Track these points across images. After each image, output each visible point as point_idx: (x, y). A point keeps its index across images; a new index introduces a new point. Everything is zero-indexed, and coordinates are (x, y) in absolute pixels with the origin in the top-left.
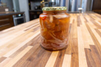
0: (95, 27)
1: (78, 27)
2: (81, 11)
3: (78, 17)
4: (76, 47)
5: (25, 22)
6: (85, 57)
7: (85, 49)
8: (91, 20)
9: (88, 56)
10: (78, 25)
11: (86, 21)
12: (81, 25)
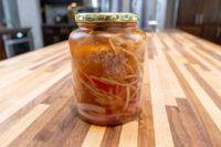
0: (185, 61)
1: (150, 61)
2: (154, 27)
4: (149, 104)
5: (33, 49)
6: (168, 125)
7: (168, 107)
8: (175, 47)
9: (175, 122)
10: (151, 57)
12: (155, 57)
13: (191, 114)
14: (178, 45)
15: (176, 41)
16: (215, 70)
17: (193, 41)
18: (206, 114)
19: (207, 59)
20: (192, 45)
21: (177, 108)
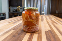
3: (42, 17)
6: (45, 35)
7: (46, 32)
10: (42, 21)
11: (47, 19)
13: (52, 33)
14: (50, 18)
16: (59, 24)
18: (55, 33)
20: (54, 18)
21: (48, 32)
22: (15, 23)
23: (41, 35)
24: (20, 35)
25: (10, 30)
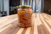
0: (44, 18)
1: (35, 18)
3: (36, 15)
6: (37, 28)
8: (42, 16)
11: (40, 16)
12: (37, 18)
13: (43, 27)
14: (43, 16)
15: (42, 15)
16: (50, 20)
17: (47, 15)
18: (46, 27)
19: (49, 18)
20: (46, 16)
21: (40, 26)
22: (13, 19)
23: (34, 29)
24: (16, 28)
25: (9, 24)
